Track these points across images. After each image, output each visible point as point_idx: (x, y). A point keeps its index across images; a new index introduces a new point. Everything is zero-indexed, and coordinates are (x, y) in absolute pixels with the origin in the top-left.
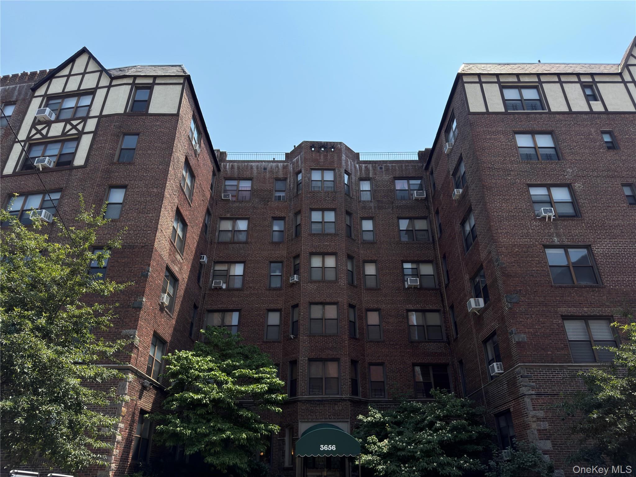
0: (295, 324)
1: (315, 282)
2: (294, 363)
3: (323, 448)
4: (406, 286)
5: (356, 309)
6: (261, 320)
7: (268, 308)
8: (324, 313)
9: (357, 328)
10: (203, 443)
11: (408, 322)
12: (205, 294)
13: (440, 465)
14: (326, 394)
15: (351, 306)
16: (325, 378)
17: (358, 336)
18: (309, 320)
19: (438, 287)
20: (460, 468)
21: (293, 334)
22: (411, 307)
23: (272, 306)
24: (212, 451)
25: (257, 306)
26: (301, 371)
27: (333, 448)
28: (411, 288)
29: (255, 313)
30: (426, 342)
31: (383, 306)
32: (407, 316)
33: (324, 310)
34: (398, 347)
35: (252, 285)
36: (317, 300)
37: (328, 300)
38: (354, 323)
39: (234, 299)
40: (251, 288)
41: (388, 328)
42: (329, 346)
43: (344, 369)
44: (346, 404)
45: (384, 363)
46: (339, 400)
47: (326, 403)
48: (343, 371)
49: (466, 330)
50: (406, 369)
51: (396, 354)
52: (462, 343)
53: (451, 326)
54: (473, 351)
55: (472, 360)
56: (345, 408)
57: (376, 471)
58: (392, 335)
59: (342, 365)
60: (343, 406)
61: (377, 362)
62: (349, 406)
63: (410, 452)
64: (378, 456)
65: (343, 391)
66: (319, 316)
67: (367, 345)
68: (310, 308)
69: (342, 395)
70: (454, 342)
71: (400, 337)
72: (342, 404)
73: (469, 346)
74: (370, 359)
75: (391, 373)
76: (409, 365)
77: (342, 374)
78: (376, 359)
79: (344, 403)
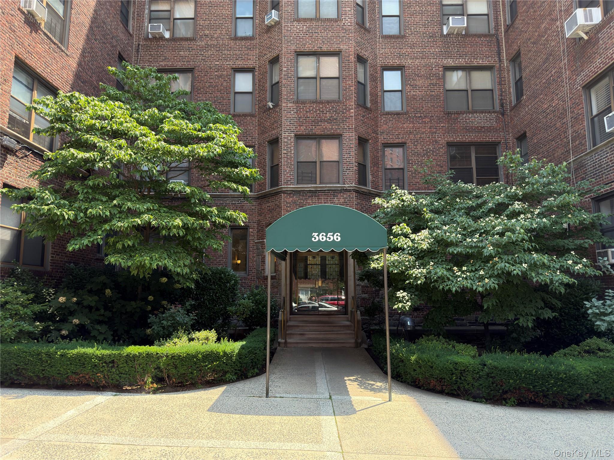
0: (275, 86)
1: (305, 20)
2: (275, 142)
3: (318, 237)
4: (445, 33)
5: (368, 65)
6: (225, 84)
7: (234, 66)
8: (318, 69)
9: (369, 94)
11: (444, 85)
12: (139, 45)
14: (321, 183)
15: (361, 60)
16: (320, 162)
17: (369, 105)
18: (296, 79)
19: (493, 32)
21: (272, 101)
22: (450, 62)
23: (240, 64)
25: (218, 63)
26: (285, 152)
27: (337, 237)
28: (453, 34)
29: (216, 73)
30: (469, 113)
31: (408, 62)
32: (444, 76)
33: (319, 63)
34: (427, 120)
35: (208, 32)
36: (308, 48)
37: (325, 48)
38: (364, 85)
39: (182, 53)
40: (206, 36)
41: (414, 93)
42: (327, 117)
43: (347, 150)
44: (350, 196)
45: (406, 143)
46: (340, 190)
47: (321, 195)
48: (346, 152)
49: (544, 81)
50: (437, 150)
51: (424, 130)
52: (530, 107)
53: (509, 88)
54: (555, 111)
55: (550, 126)
56: (348, 200)
57: (410, 277)
58: (419, 104)
59: (345, 144)
60: (345, 198)
61: (395, 142)
62: (353, 198)
63: (471, 247)
64: (411, 255)
65: (346, 178)
66: (310, 73)
67: (382, 119)
68: (297, 60)
69: (344, 184)
70: (511, 111)
71: (432, 106)
72: (343, 196)
73: (546, 106)
74: (386, 138)
75: (415, 156)
76: (442, 145)
77: (345, 155)
78: (393, 138)
79: (347, 194)
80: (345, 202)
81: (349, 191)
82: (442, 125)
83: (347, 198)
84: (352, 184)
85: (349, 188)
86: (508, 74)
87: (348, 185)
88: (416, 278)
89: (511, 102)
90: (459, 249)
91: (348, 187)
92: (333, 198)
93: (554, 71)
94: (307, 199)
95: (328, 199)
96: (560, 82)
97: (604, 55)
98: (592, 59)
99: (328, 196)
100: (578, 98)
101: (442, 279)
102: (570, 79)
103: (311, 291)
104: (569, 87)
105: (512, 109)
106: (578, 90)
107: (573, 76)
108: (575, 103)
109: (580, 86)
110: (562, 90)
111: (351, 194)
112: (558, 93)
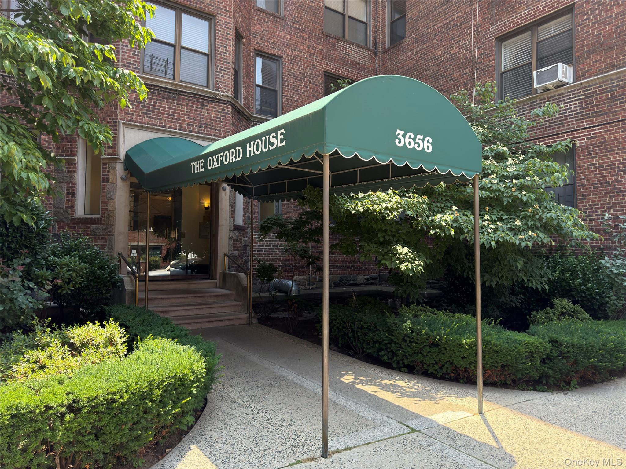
16: (181, 47)
30: (346, 42)
34: (306, 36)
43: (223, 40)
44: (224, 110)
45: (281, 58)
46: (211, 98)
47: (184, 99)
48: (222, 43)
49: (440, 25)
50: (315, 77)
51: (302, 48)
52: (415, 51)
53: (384, 27)
54: (454, 59)
55: (443, 76)
56: (221, 116)
58: (298, 13)
59: (220, 31)
60: (218, 111)
61: (270, 52)
62: (229, 114)
65: (220, 82)
67: (255, 16)
69: (216, 90)
70: (383, 53)
71: (311, 20)
72: (216, 108)
73: (439, 53)
74: (259, 44)
75: (291, 78)
76: (319, 72)
77: (219, 48)
78: (268, 46)
79: (221, 106)
80: (217, 118)
81: (224, 102)
82: (320, 47)
83: (220, 112)
84: (227, 92)
85: (223, 98)
86: (383, 10)
87: (224, 94)
89: (384, 43)
91: (223, 96)
92: (200, 108)
93: (457, 15)
94: (160, 100)
95: (193, 107)
96: (464, 29)
97: (534, 6)
98: (516, 9)
99: (194, 104)
100: (489, 49)
102: (480, 26)
104: (478, 35)
105: (385, 51)
106: (490, 40)
107: (485, 24)
108: (484, 53)
109: (493, 36)
110: (467, 37)
111: (226, 107)
112: (460, 41)
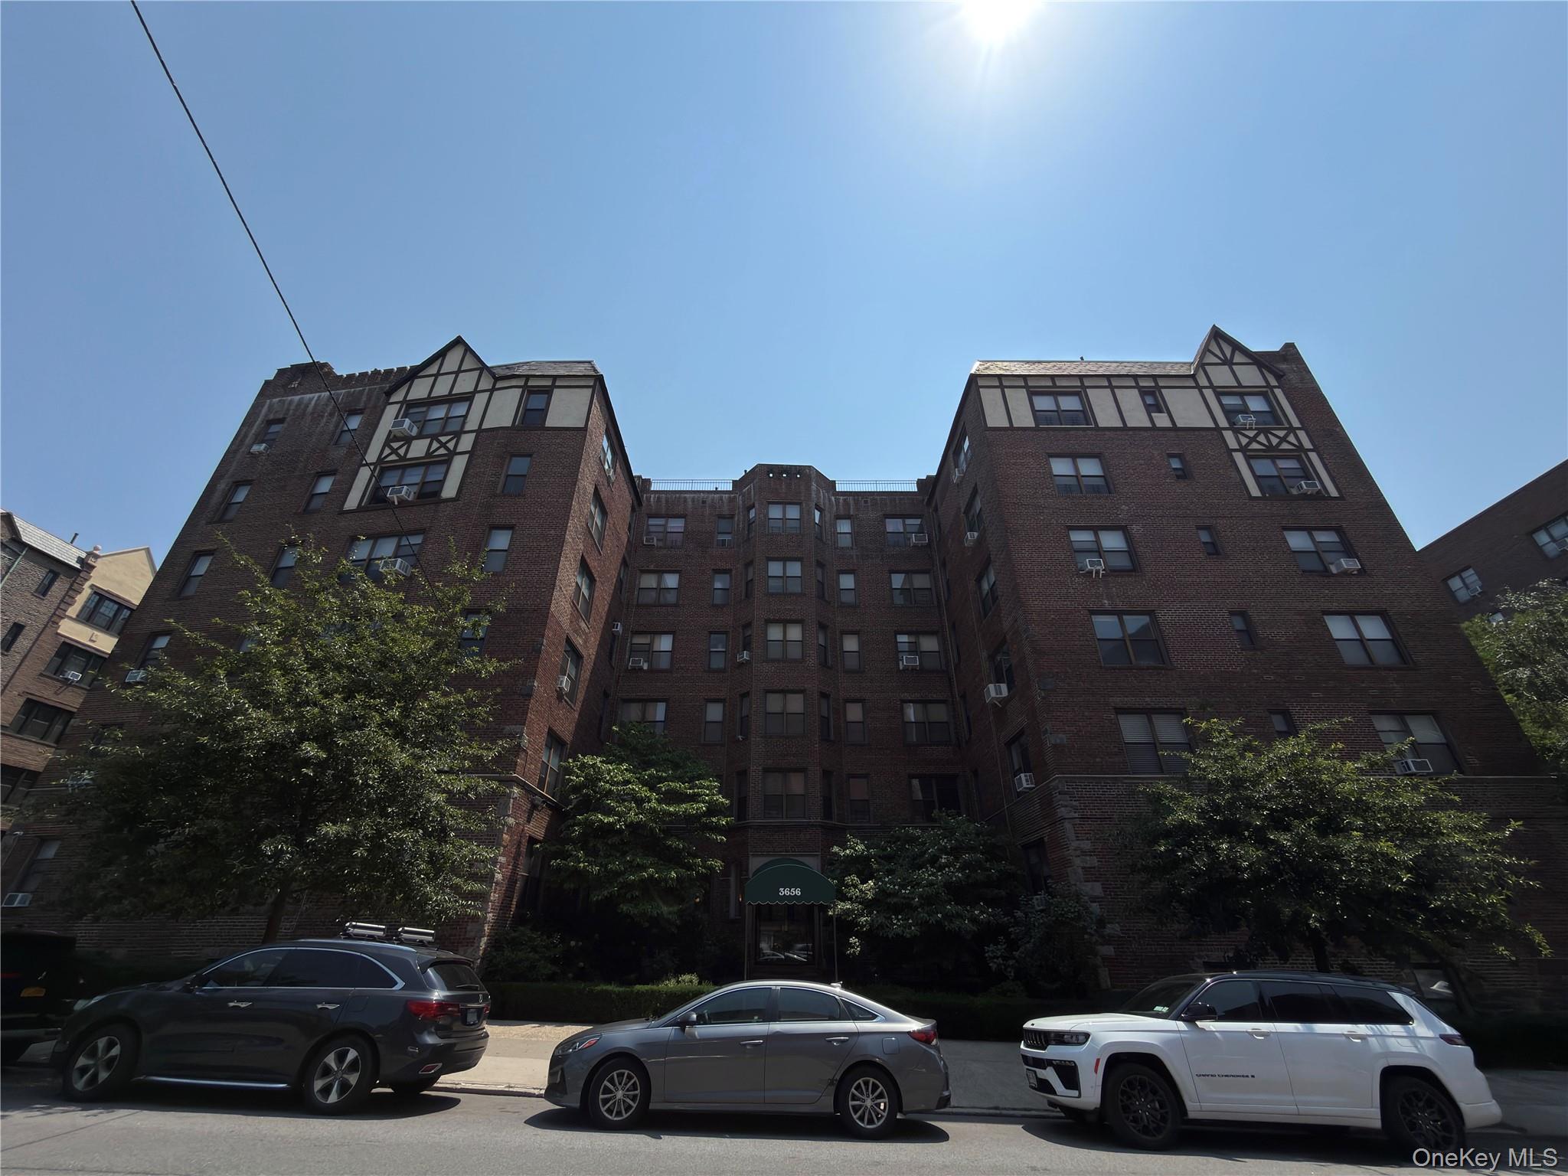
0: (745, 721)
1: (773, 661)
2: (743, 774)
3: (784, 892)
4: (901, 668)
5: (831, 700)
6: (697, 714)
7: (707, 697)
8: (785, 705)
9: (832, 726)
10: (616, 885)
11: (903, 718)
12: (619, 676)
13: (948, 916)
14: (787, 818)
15: (824, 695)
16: (787, 795)
17: (832, 737)
18: (764, 714)
19: (944, 668)
20: (974, 920)
21: (741, 735)
22: (906, 696)
23: (713, 695)
24: (629, 896)
25: (692, 694)
26: (753, 785)
27: (798, 892)
28: (908, 670)
29: (689, 704)
30: (928, 745)
31: (868, 696)
32: (902, 709)
33: (785, 700)
34: (888, 752)
35: (684, 665)
36: (776, 686)
37: (791, 687)
38: (828, 719)
39: (658, 684)
40: (682, 668)
41: (875, 725)
42: (793, 751)
43: (812, 783)
44: (815, 831)
45: (869, 774)
47: (788, 830)
48: (812, 785)
50: (899, 782)
51: (886, 763)
52: (977, 746)
53: (963, 722)
56: (814, 836)
57: (857, 924)
58: (880, 736)
59: (811, 777)
60: (811, 834)
61: (859, 773)
62: (819, 834)
63: (904, 898)
64: (860, 903)
65: (812, 812)
66: (778, 709)
67: (845, 750)
68: (766, 697)
69: (809, 819)
71: (892, 738)
72: (809, 832)
74: (850, 770)
75: (878, 788)
76: (903, 777)
77: (810, 789)
78: (857, 769)
79: (813, 830)
81: (815, 826)
82: (902, 757)
83: (813, 834)
84: (817, 819)
85: (815, 824)
86: (960, 709)
87: (814, 820)
88: (863, 926)
89: (964, 737)
90: (895, 900)
91: (814, 822)
92: (799, 834)
94: (773, 834)
95: (794, 834)
97: (1014, 722)
99: (794, 832)
101: (881, 926)
103: (774, 936)
105: (966, 743)
107: (998, 732)
108: (1002, 756)
111: (817, 829)
